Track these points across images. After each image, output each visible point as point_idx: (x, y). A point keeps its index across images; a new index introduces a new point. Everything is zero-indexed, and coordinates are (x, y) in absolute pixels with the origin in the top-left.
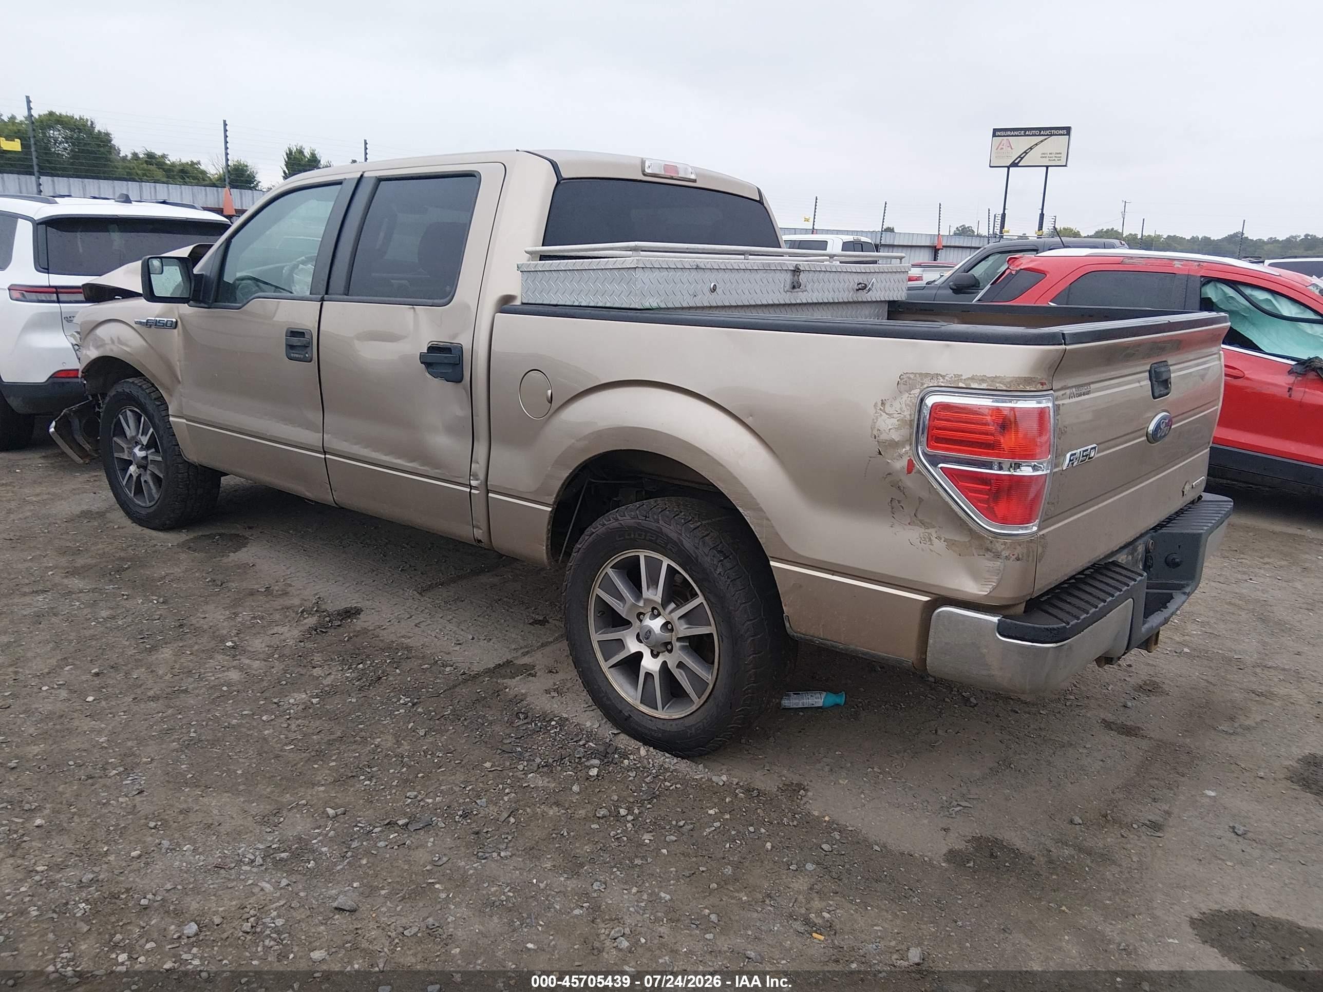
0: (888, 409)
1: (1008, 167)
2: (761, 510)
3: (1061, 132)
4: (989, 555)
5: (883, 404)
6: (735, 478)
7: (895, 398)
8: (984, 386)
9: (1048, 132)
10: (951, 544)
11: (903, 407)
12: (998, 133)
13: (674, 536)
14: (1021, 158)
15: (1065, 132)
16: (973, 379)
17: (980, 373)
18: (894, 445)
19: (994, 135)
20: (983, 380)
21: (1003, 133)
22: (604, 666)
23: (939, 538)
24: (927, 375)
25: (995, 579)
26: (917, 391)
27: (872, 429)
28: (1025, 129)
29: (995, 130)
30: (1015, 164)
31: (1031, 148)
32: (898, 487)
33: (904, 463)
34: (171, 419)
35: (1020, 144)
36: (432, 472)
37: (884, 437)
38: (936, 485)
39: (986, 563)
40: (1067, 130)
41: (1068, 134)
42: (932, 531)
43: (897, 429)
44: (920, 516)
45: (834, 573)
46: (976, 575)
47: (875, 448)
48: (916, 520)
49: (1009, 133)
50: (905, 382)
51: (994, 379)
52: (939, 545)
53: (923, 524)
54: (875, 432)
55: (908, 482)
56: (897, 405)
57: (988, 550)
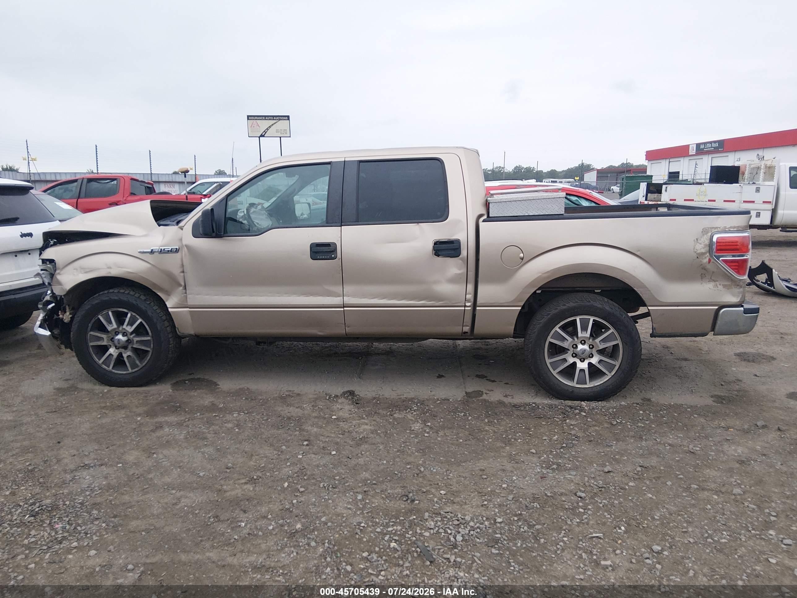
0: (699, 241)
1: (259, 137)
2: (646, 287)
3: (284, 118)
4: (738, 287)
5: (697, 240)
6: (634, 277)
7: (701, 237)
8: (735, 229)
9: (278, 118)
10: (724, 286)
11: (705, 240)
12: (250, 118)
13: (600, 306)
14: (265, 132)
15: (287, 118)
16: (731, 227)
17: (733, 225)
18: (703, 254)
19: (248, 119)
20: (734, 227)
21: (253, 118)
22: (554, 373)
23: (720, 285)
24: (713, 228)
25: (741, 295)
26: (710, 234)
27: (694, 249)
28: (265, 116)
29: (248, 116)
30: (262, 136)
31: (270, 127)
32: (704, 269)
33: (707, 260)
34: (170, 310)
35: (264, 124)
36: (437, 304)
37: (698, 252)
38: (720, 266)
39: (736, 290)
40: (288, 117)
41: (289, 119)
42: (717, 283)
43: (703, 248)
44: (712, 278)
45: (678, 306)
46: (734, 295)
47: (696, 256)
48: (711, 280)
49: (256, 118)
50: (705, 231)
51: (738, 227)
52: (720, 287)
53: (714, 281)
54: (695, 250)
55: (709, 266)
56: (702, 240)
57: (738, 285)
